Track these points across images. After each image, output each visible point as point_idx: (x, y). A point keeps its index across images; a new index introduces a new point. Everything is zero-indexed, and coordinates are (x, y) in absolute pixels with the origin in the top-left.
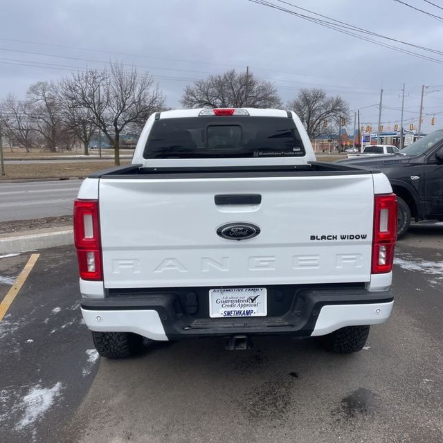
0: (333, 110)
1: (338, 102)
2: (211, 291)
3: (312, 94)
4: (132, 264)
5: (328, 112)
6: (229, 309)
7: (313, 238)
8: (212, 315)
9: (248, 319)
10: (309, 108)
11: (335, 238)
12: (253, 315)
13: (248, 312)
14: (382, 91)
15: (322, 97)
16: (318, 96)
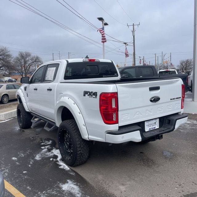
0: (35, 61)
1: (37, 58)
2: (146, 122)
3: (25, 54)
4: (127, 115)
5: (33, 62)
6: (150, 128)
7: (171, 99)
8: (146, 131)
9: (155, 130)
10: (25, 60)
11: (175, 99)
12: (156, 128)
13: (155, 128)
14: (53, 54)
15: (30, 55)
16: (28, 55)
